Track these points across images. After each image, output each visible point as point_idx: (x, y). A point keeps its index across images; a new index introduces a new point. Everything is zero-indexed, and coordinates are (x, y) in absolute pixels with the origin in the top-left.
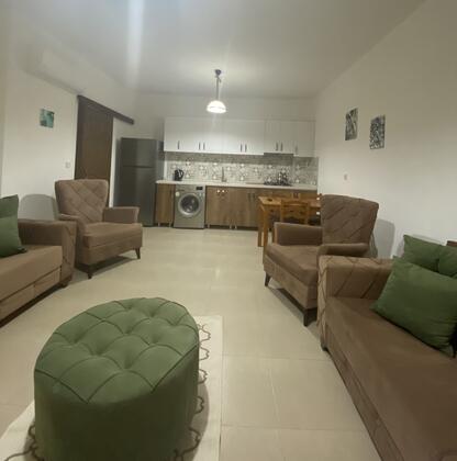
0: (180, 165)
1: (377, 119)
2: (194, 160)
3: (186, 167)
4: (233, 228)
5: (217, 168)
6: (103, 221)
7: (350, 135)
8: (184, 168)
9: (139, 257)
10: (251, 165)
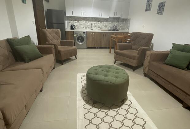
0: (73, 22)
1: (162, 3)
2: (79, 20)
3: (76, 23)
4: (97, 48)
5: (89, 24)
6: (61, 45)
7: (148, 9)
8: (75, 24)
9: (76, 59)
10: (103, 23)
